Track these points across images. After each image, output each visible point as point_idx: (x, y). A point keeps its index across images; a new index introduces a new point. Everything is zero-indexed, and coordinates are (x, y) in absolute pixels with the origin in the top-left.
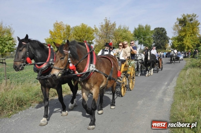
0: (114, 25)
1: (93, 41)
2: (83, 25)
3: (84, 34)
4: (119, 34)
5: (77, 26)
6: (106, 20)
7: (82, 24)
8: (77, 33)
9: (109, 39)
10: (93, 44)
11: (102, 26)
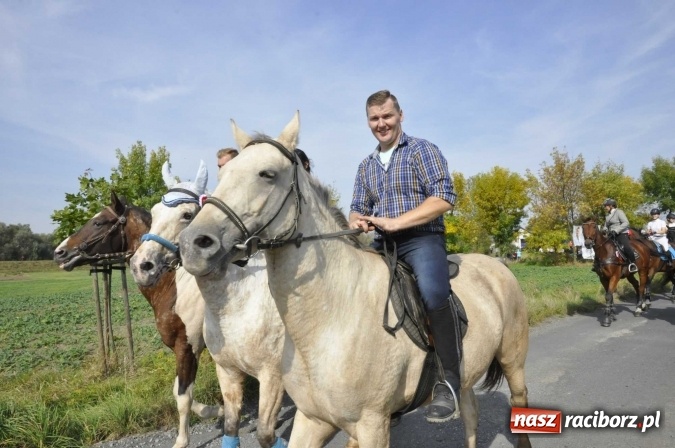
0: (579, 164)
1: (526, 209)
2: (498, 171)
3: (500, 194)
4: (599, 186)
5: (484, 176)
6: (556, 153)
7: (496, 168)
8: (484, 192)
9: (571, 201)
10: (526, 216)
11: (546, 170)
